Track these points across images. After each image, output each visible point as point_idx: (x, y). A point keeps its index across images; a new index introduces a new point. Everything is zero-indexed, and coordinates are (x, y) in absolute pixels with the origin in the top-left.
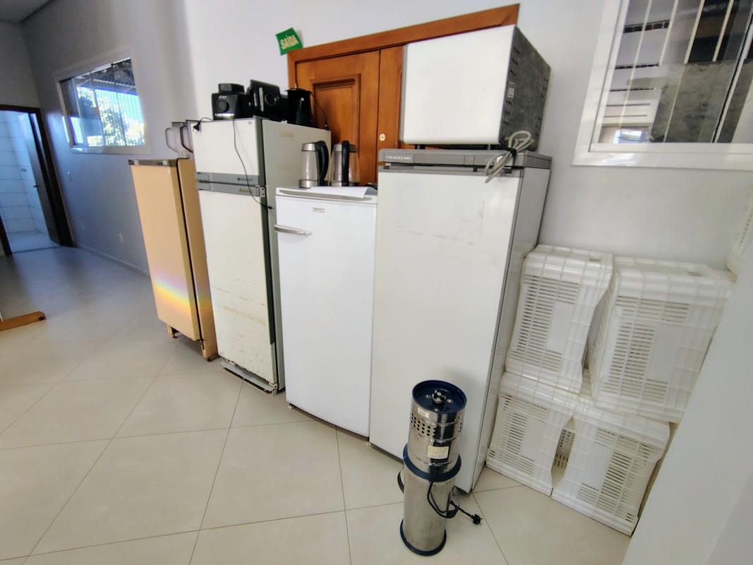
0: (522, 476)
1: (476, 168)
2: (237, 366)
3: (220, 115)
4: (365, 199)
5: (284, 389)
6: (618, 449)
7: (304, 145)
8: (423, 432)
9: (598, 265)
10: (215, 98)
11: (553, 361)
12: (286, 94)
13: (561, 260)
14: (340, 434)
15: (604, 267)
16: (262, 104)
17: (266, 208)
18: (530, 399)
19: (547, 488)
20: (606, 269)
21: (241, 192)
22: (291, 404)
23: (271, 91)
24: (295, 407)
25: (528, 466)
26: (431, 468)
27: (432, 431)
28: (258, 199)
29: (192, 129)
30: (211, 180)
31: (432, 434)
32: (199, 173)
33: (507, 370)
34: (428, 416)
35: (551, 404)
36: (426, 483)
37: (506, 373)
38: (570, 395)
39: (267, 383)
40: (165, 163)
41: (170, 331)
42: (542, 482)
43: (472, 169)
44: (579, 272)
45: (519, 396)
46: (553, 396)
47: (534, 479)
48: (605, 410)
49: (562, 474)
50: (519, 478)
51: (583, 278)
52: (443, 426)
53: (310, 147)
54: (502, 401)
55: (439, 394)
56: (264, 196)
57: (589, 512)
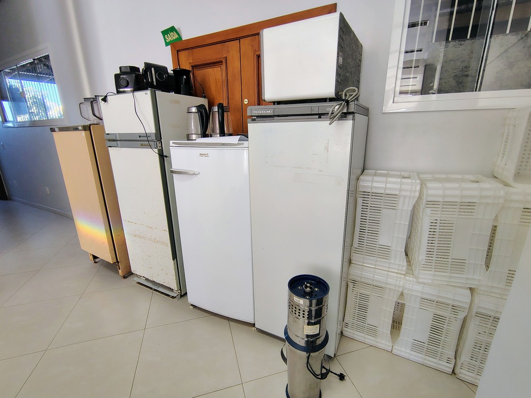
0: (370, 340)
1: (320, 116)
2: (147, 279)
3: (122, 90)
4: (238, 144)
5: (186, 294)
6: (436, 311)
7: (189, 108)
8: (299, 315)
9: (409, 181)
10: (117, 77)
11: (385, 252)
12: (172, 72)
13: (384, 179)
14: (232, 324)
15: (414, 181)
16: (154, 80)
17: (163, 157)
18: (370, 282)
19: (389, 346)
20: (416, 183)
21: (143, 146)
22: (192, 305)
23: (161, 70)
24: (195, 306)
25: (373, 331)
26: (307, 342)
27: (306, 313)
28: (156, 150)
29: (101, 101)
30: (118, 139)
31: (306, 316)
32: (108, 134)
33: (352, 262)
34: (302, 302)
35: (386, 283)
36: (304, 354)
37: (351, 264)
38: (399, 275)
39: (172, 290)
40: (80, 128)
41: (91, 258)
42: (384, 342)
43: (317, 116)
44: (398, 186)
45: (363, 280)
46: (387, 278)
47: (378, 340)
48: (424, 284)
49: (398, 335)
50: (367, 341)
51: (400, 190)
52: (313, 309)
53: (194, 110)
54: (351, 285)
55: (308, 285)
56: (161, 148)
57: (421, 361)
